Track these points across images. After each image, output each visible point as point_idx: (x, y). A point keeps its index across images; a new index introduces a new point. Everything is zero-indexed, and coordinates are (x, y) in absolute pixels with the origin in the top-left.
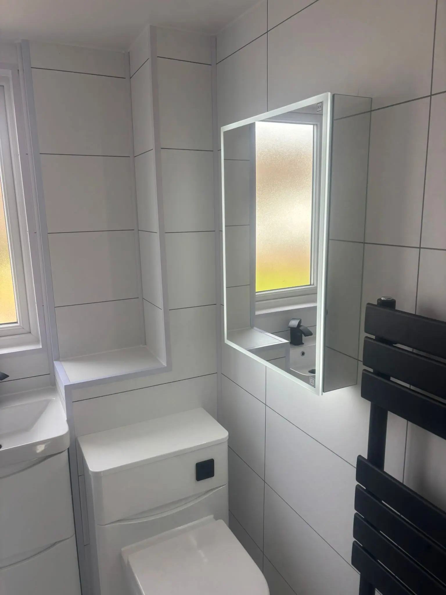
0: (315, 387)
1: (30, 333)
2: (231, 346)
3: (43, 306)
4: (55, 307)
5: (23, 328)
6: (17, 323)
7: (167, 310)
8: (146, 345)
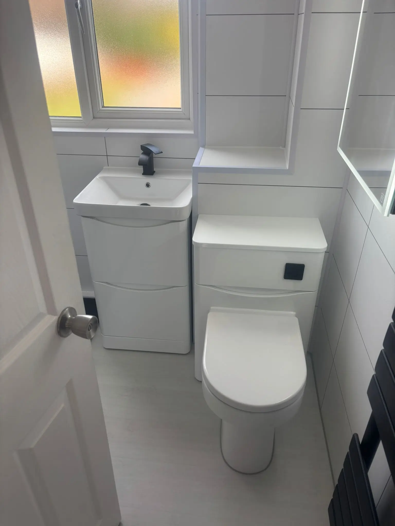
0: (382, 206)
1: (190, 119)
2: (340, 154)
3: (198, 93)
4: (206, 96)
5: (184, 114)
6: (180, 108)
7: (299, 109)
8: (285, 147)
